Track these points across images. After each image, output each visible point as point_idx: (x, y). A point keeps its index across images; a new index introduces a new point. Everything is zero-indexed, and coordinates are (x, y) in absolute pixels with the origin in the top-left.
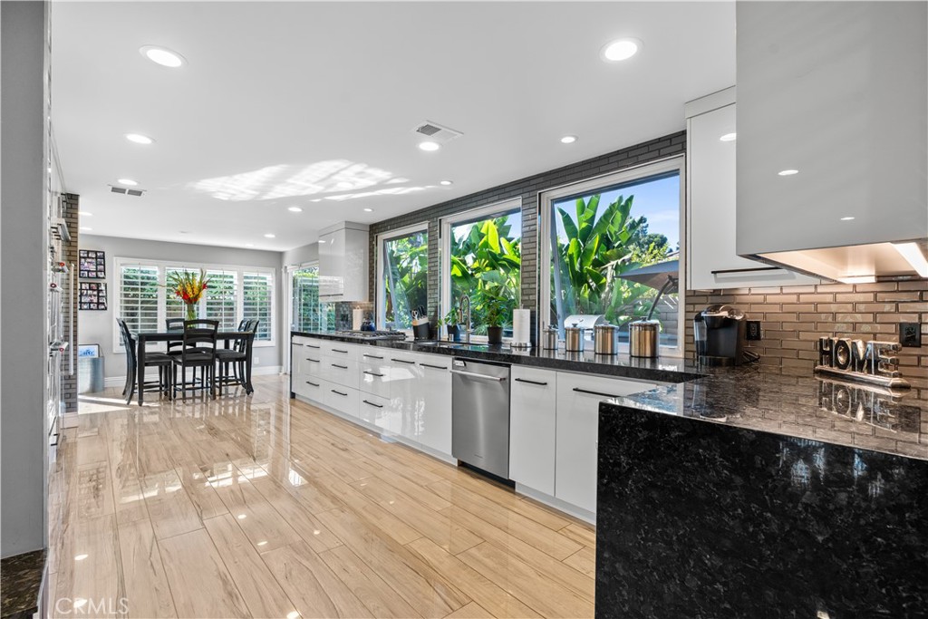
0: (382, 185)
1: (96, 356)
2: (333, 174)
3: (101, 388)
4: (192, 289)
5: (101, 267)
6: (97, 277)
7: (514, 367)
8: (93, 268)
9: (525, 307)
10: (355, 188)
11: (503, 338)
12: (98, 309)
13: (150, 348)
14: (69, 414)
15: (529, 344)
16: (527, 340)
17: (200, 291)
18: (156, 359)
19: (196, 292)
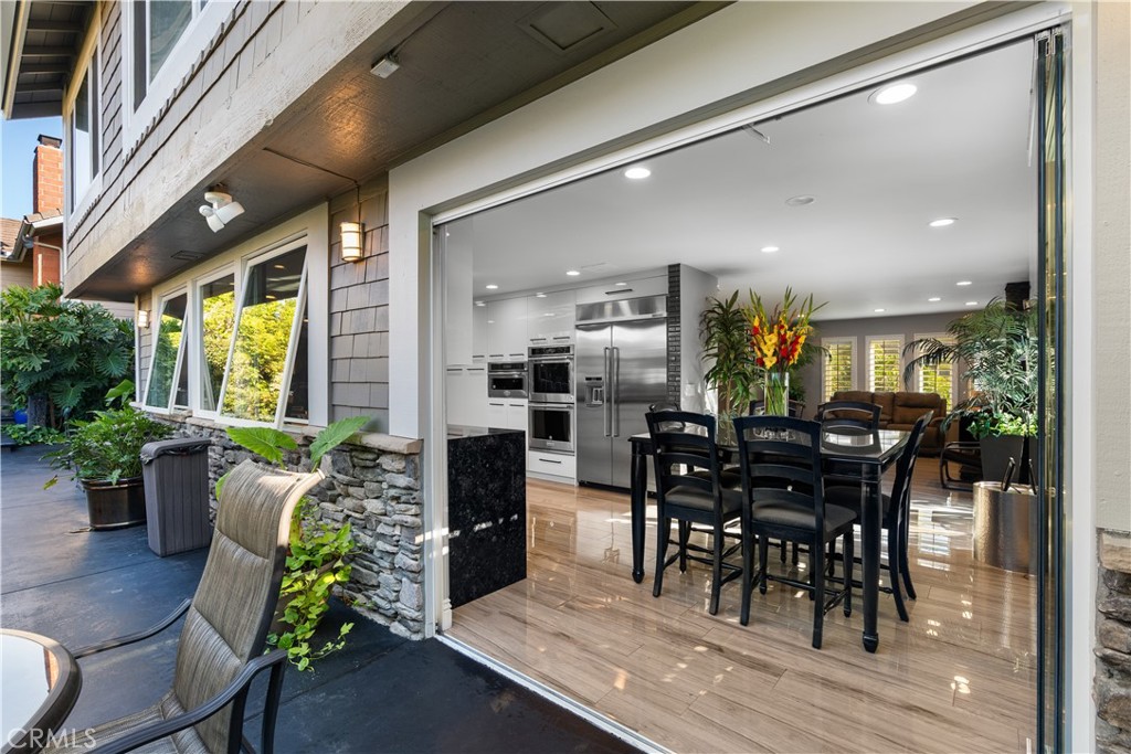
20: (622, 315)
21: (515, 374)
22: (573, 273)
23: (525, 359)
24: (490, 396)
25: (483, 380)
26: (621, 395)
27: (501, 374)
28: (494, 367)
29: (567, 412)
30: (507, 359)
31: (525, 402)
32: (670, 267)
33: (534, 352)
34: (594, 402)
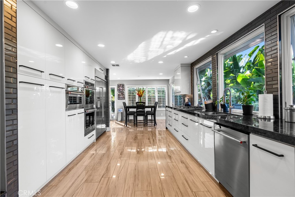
0: (185, 42)
1: (122, 112)
2: (162, 42)
3: (123, 120)
4: (140, 93)
5: (123, 88)
6: (123, 91)
7: (251, 135)
8: (122, 89)
9: (268, 93)
10: (174, 47)
11: (253, 111)
12: (123, 99)
13: (131, 110)
14: (107, 128)
15: (272, 117)
16: (270, 114)
17: (142, 93)
18: (132, 113)
19: (141, 94)
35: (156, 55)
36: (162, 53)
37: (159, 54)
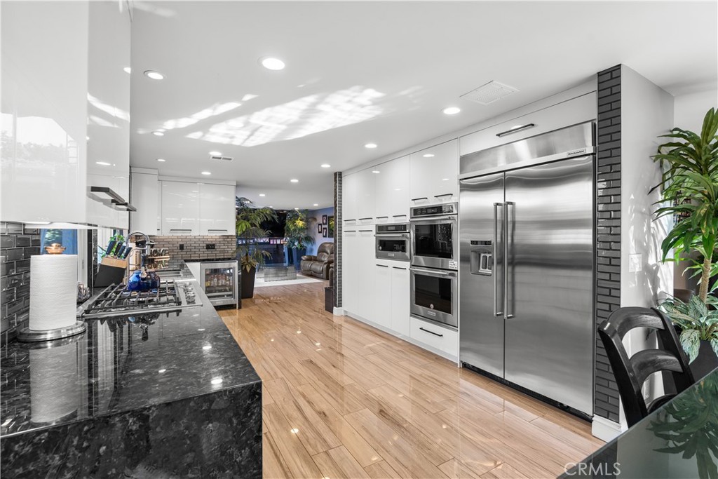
20: (518, 160)
21: (397, 236)
22: (452, 111)
23: (406, 220)
24: (378, 256)
25: (371, 242)
26: (517, 256)
27: (387, 236)
28: (381, 229)
29: (450, 280)
30: (391, 221)
31: (407, 265)
32: (600, 74)
33: (417, 212)
34: (482, 270)
35: (278, 108)
36: (257, 114)
37: (266, 112)
